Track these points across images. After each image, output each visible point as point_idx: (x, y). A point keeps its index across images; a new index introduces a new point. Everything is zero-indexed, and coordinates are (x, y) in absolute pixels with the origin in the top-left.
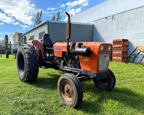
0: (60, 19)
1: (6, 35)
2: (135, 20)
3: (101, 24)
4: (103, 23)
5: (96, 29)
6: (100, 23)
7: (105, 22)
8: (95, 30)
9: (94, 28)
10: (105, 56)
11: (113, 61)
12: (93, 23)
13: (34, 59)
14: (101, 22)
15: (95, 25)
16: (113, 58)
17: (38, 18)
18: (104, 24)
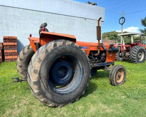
2: (21, 19)
11: (5, 61)
16: (6, 58)
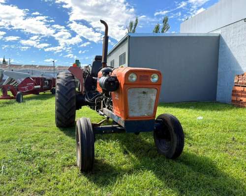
0: (167, 30)
1: (76, 60)
3: (234, 33)
4: (239, 31)
5: (225, 44)
6: (232, 31)
7: (242, 29)
8: (223, 46)
9: (220, 41)
10: (144, 93)
12: (219, 32)
13: (67, 94)
14: (235, 29)
15: (223, 36)
17: (131, 30)
18: (240, 33)
